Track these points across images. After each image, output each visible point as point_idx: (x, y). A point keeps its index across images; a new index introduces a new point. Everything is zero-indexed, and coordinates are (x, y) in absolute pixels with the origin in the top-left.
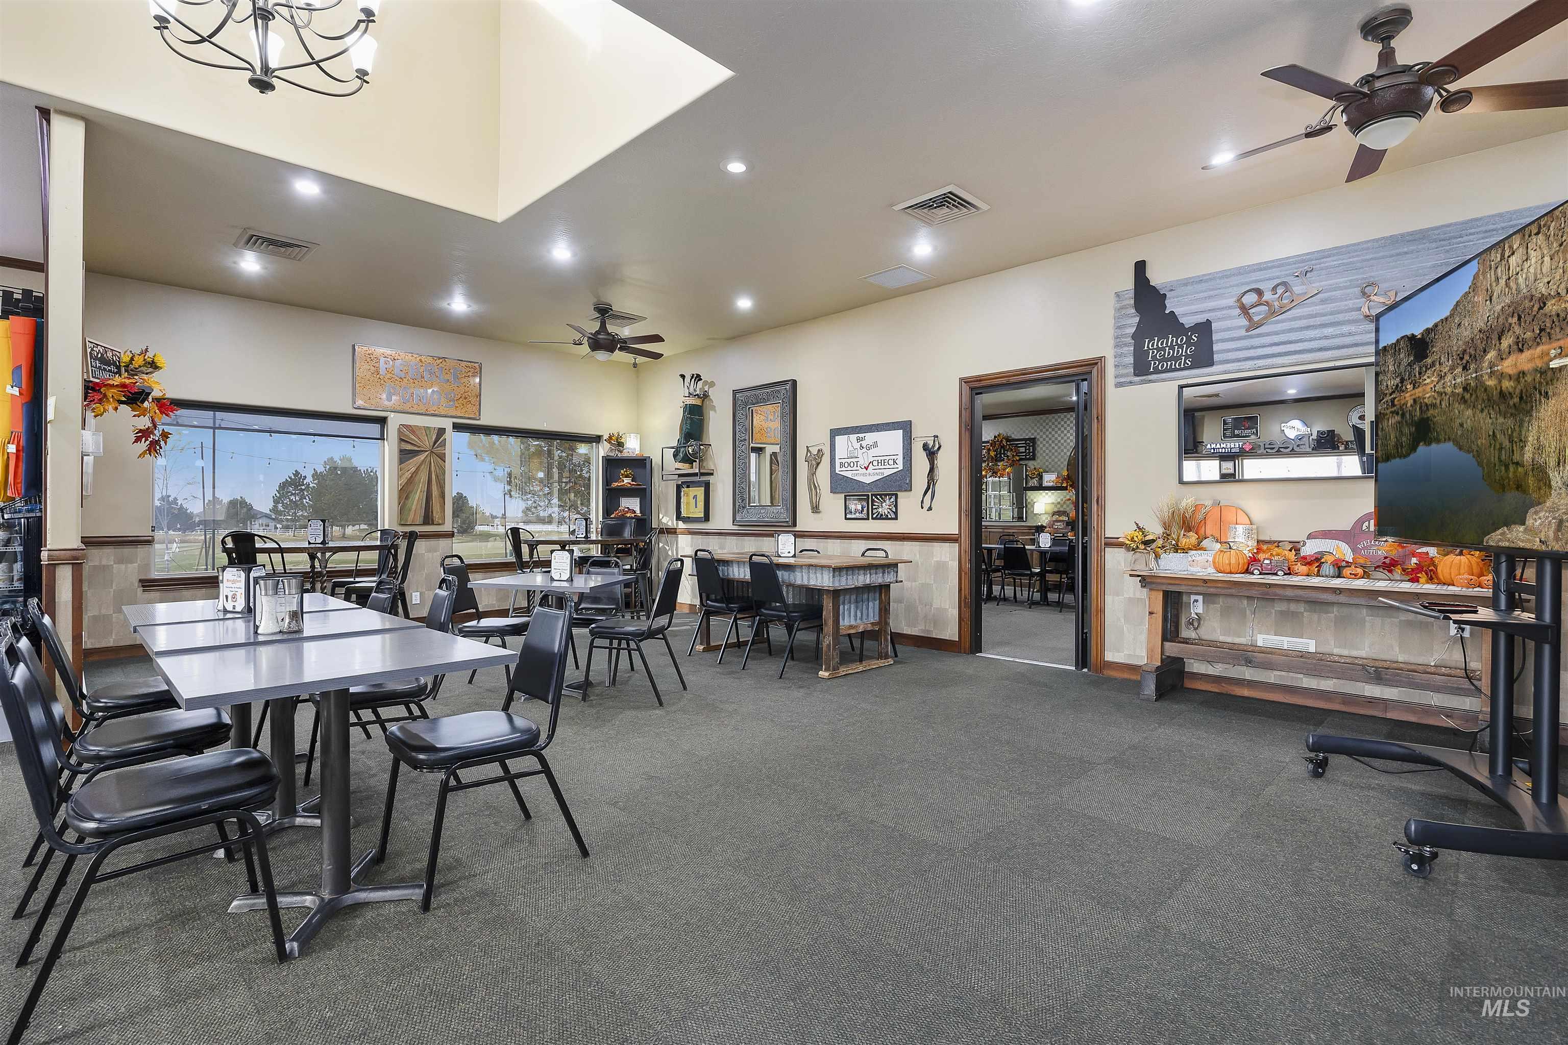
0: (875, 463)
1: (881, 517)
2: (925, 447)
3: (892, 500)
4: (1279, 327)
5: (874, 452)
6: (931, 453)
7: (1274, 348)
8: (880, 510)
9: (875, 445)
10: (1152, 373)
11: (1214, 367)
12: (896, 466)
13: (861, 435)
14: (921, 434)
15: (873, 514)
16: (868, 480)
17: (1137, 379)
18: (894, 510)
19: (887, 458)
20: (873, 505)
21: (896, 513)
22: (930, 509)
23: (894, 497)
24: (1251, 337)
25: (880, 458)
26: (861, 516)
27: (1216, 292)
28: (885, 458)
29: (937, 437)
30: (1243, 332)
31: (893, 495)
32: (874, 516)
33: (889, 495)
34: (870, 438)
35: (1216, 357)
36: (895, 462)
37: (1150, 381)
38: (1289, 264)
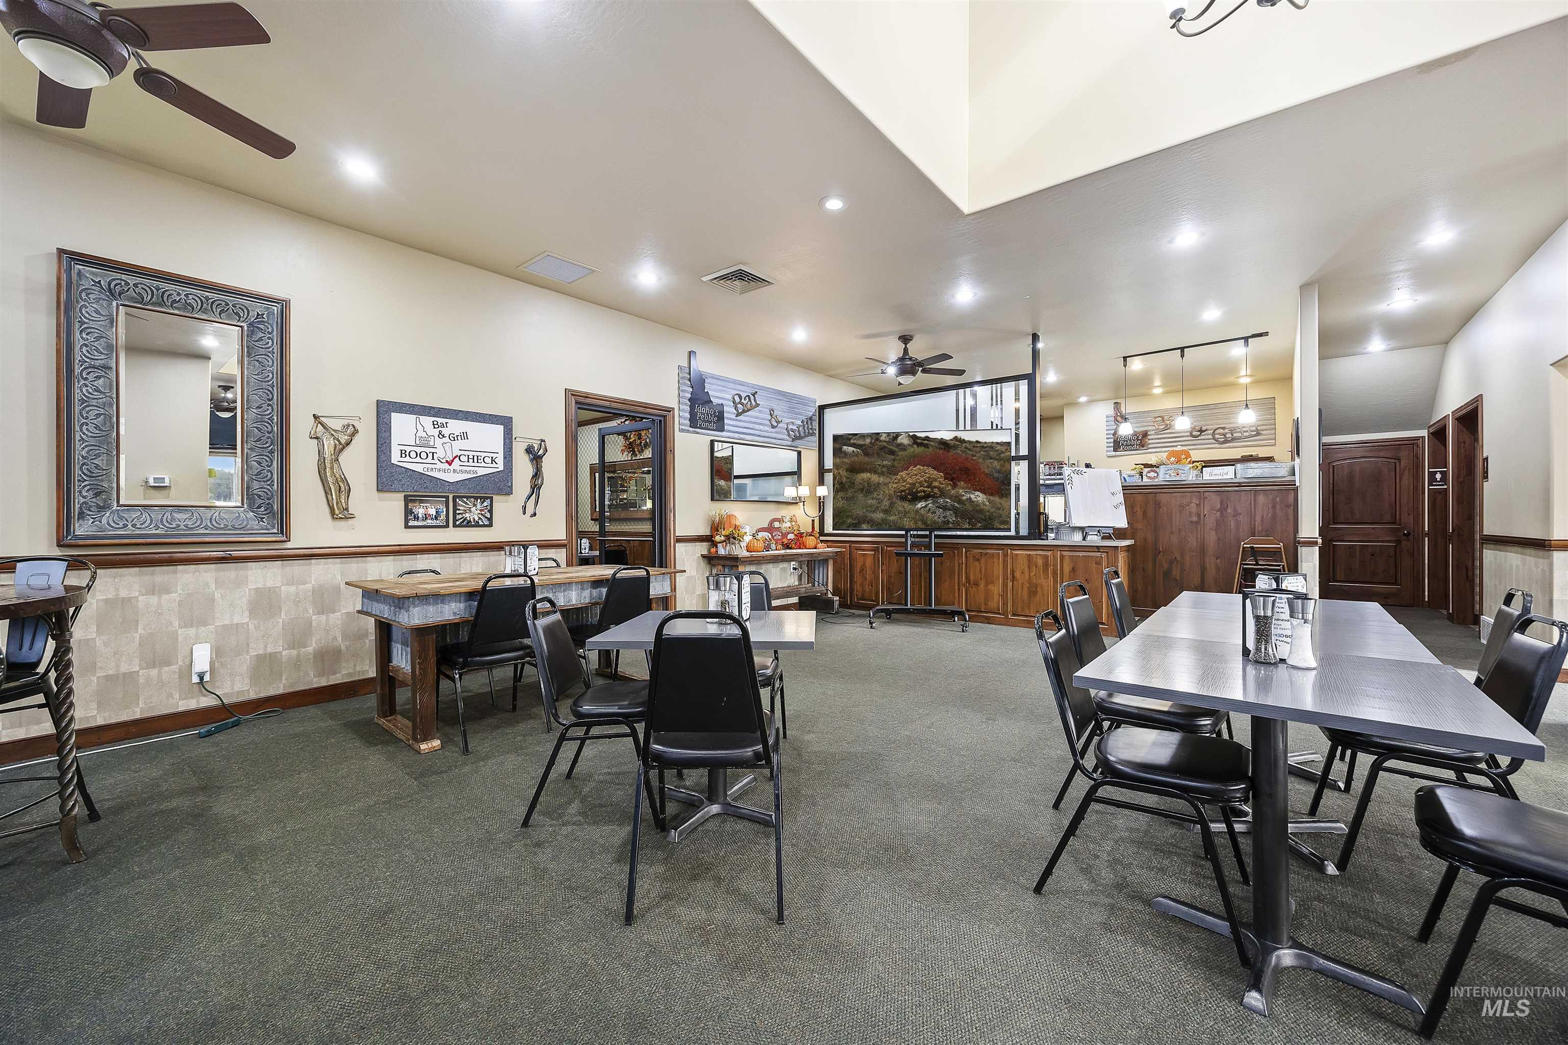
0: (464, 458)
1: (468, 524)
2: (529, 450)
3: (485, 504)
4: (747, 419)
5: (459, 445)
6: (536, 456)
7: (745, 429)
8: (467, 515)
9: (464, 436)
10: (698, 428)
11: (724, 432)
12: (494, 465)
13: (440, 420)
14: (524, 434)
15: (455, 520)
16: (452, 478)
17: (691, 429)
18: (488, 515)
19: (483, 455)
20: (455, 509)
21: (490, 519)
22: (535, 514)
23: (489, 501)
24: (737, 420)
25: (471, 454)
26: (434, 523)
27: (724, 389)
28: (479, 454)
29: (544, 441)
30: (734, 416)
31: (487, 498)
32: (458, 523)
33: (481, 498)
34: (455, 426)
35: (726, 427)
36: (493, 460)
37: (698, 433)
38: (749, 387)
